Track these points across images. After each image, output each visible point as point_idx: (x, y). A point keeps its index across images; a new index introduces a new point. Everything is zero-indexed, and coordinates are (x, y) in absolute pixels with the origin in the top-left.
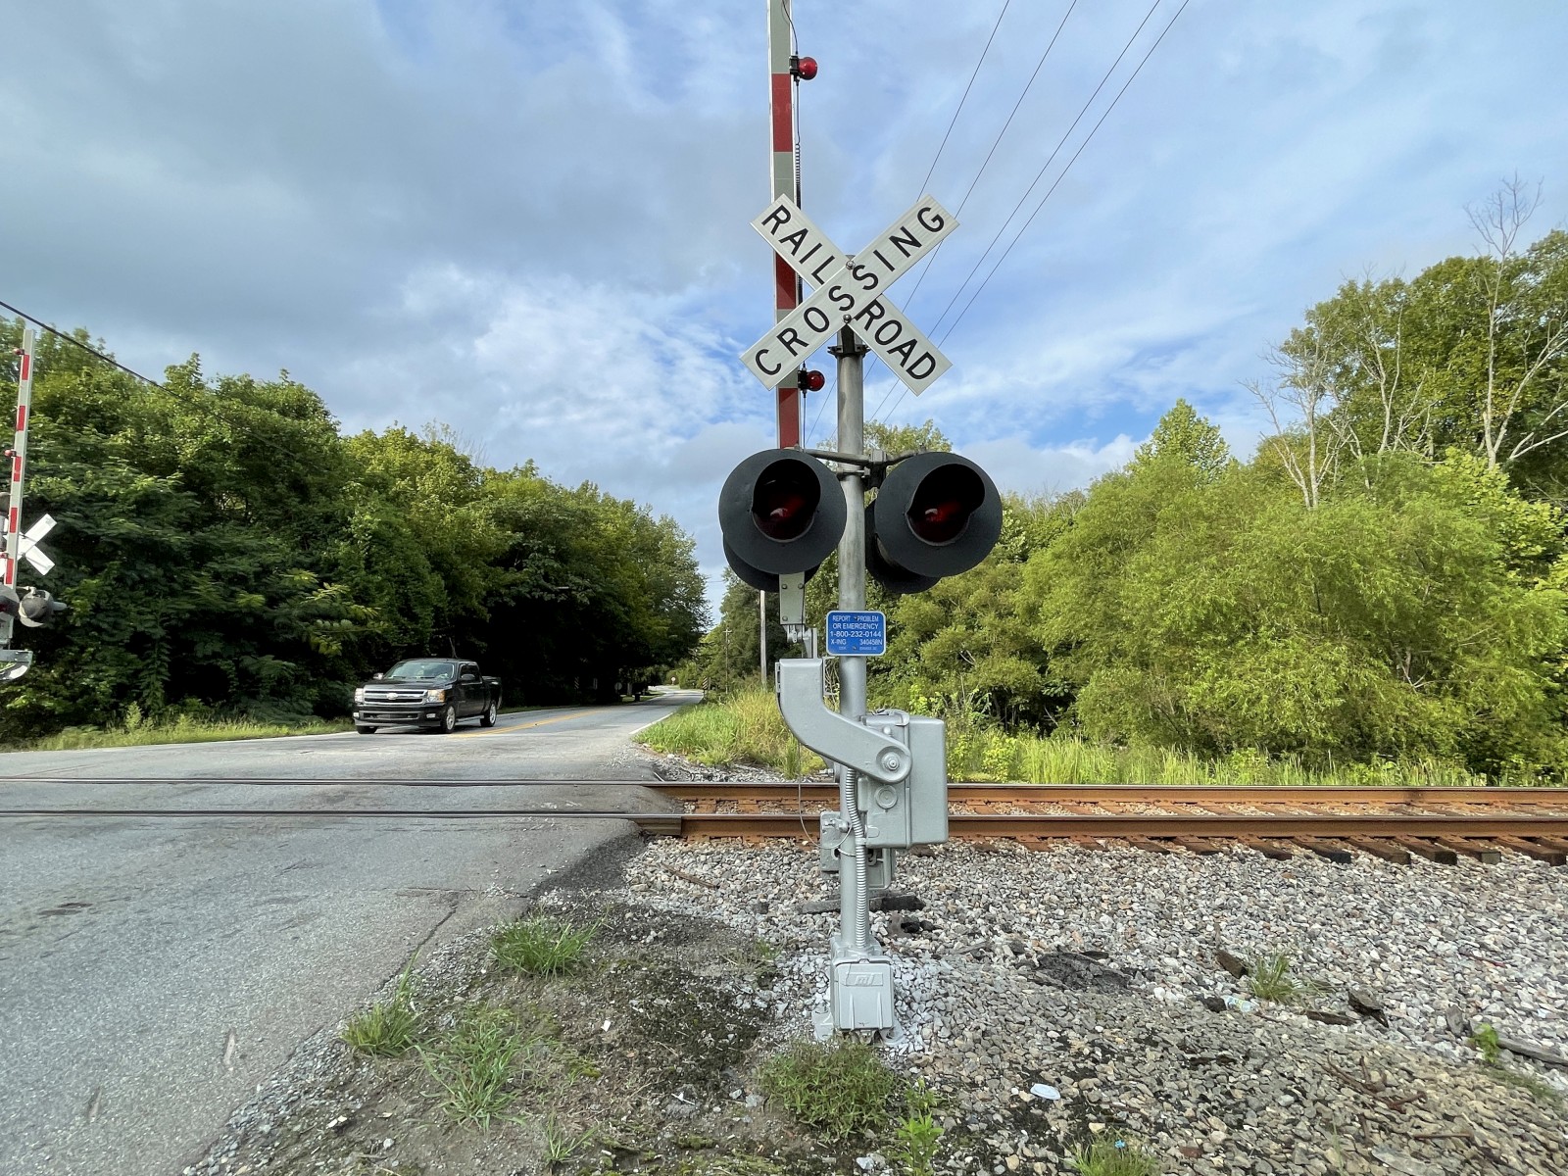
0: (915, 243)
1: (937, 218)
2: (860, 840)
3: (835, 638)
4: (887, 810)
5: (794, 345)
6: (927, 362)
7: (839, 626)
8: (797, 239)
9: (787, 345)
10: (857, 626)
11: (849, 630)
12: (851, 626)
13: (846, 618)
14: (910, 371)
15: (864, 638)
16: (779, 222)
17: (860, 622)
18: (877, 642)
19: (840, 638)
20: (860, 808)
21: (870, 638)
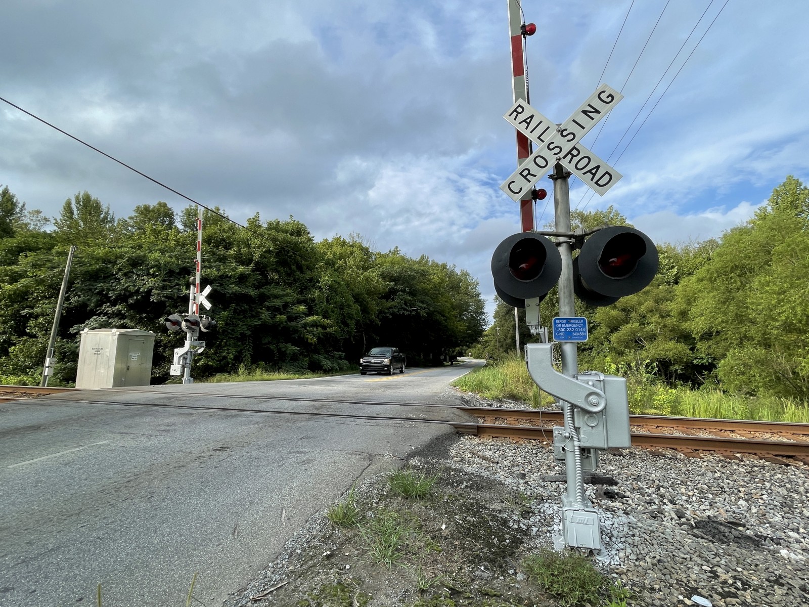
0: (597, 112)
1: (610, 95)
2: (576, 443)
3: (558, 332)
4: (592, 427)
5: (529, 177)
6: (607, 177)
7: (560, 325)
8: (528, 121)
9: (525, 177)
10: (570, 325)
11: (566, 328)
12: (567, 325)
13: (564, 321)
14: (596, 183)
15: (575, 332)
16: (518, 113)
17: (572, 323)
18: (583, 334)
19: (561, 332)
20: (576, 425)
21: (578, 332)
